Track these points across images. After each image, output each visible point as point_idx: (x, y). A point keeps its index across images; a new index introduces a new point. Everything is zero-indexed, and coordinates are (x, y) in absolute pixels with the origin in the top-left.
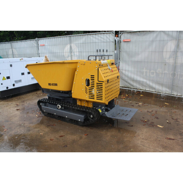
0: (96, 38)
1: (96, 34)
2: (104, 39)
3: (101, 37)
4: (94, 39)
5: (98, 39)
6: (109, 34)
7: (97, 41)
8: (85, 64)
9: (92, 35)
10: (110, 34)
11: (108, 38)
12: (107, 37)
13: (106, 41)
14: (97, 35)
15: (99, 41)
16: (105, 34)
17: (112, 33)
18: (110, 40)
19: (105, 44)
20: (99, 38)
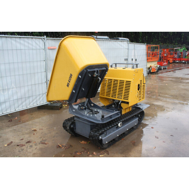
0: (20, 43)
1: (20, 38)
2: (32, 45)
3: (28, 43)
4: (18, 45)
5: (24, 45)
6: (38, 39)
7: (23, 47)
8: (137, 72)
9: (14, 39)
10: (40, 40)
11: (38, 44)
12: (36, 43)
13: (35, 48)
14: (23, 39)
15: (26, 48)
16: (33, 39)
17: (43, 39)
18: (40, 46)
19: (34, 51)
20: (26, 44)
